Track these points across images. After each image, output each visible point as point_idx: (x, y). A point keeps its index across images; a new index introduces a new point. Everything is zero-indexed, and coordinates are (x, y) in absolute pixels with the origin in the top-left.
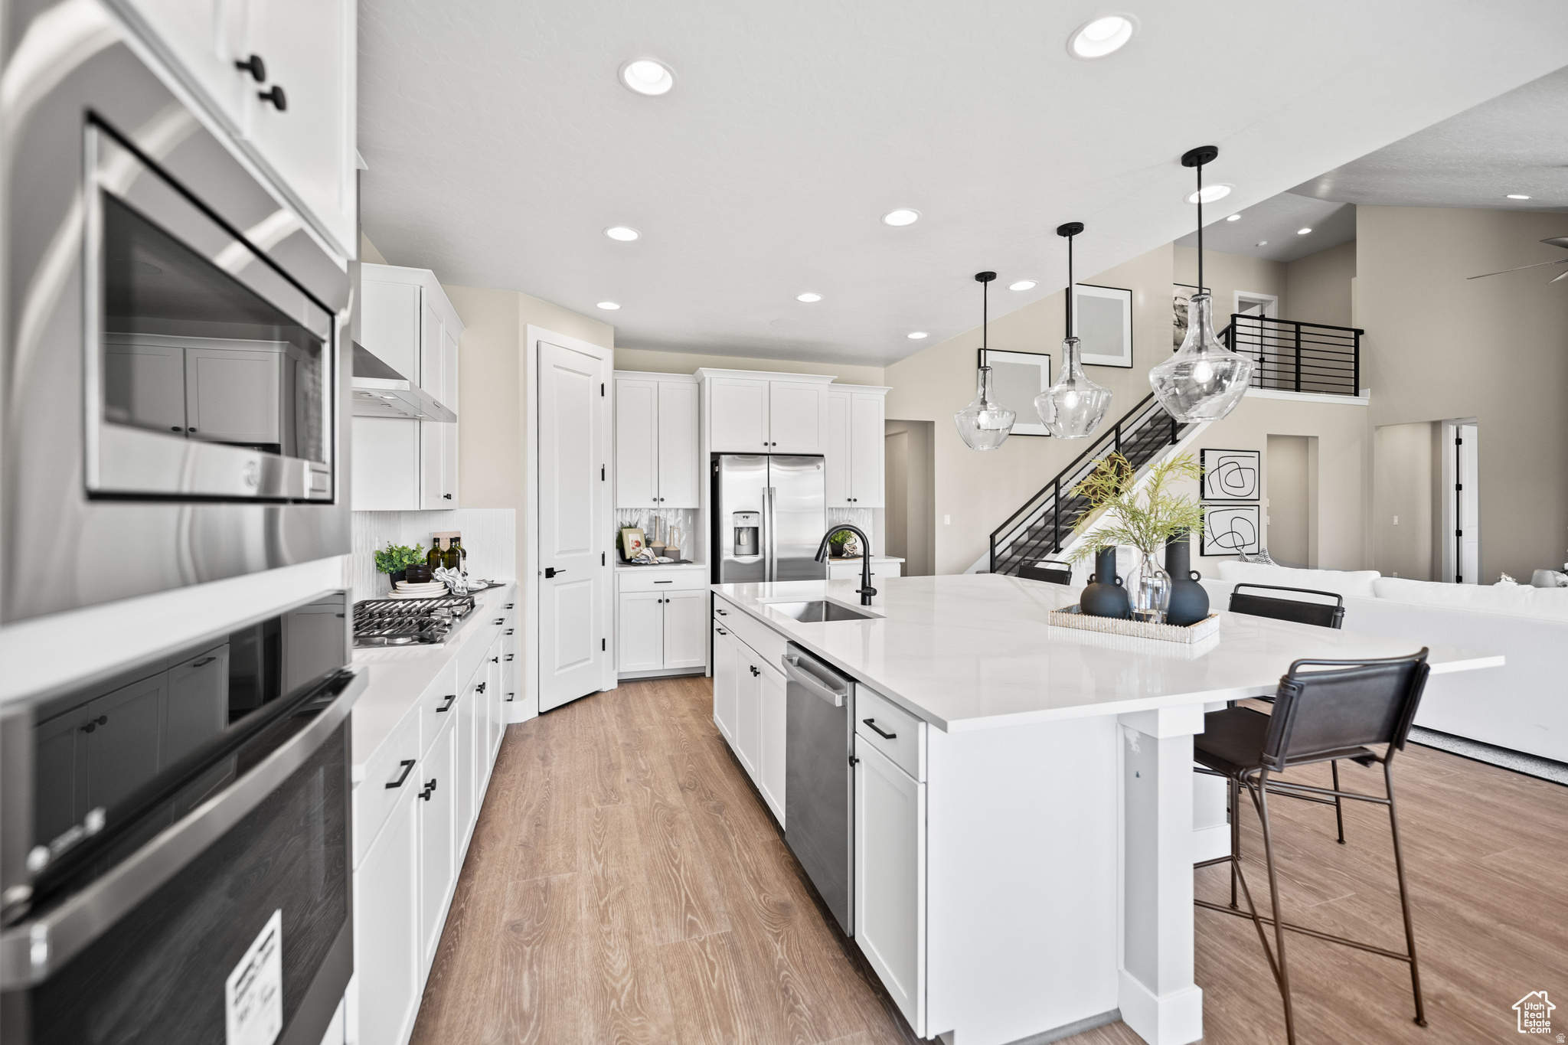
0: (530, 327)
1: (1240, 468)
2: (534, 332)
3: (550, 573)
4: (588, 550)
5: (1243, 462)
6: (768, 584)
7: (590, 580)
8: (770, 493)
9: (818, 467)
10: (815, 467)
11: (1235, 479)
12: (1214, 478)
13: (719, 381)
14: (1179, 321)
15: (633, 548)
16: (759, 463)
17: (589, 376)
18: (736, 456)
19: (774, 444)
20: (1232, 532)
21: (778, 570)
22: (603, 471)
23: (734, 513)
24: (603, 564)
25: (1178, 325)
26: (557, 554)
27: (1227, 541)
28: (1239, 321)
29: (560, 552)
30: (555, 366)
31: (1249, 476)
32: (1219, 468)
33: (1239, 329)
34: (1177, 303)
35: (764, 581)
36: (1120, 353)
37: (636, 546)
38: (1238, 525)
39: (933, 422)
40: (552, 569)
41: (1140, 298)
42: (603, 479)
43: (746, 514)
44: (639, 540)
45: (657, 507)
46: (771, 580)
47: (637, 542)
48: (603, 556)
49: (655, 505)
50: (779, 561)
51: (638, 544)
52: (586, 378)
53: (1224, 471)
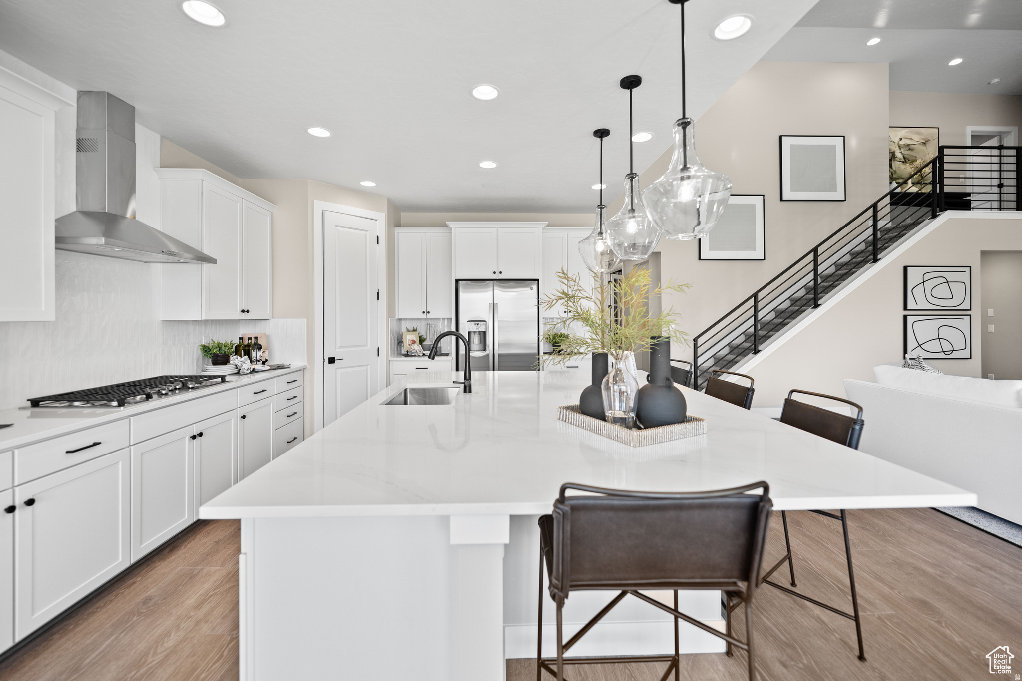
0: (316, 201)
1: (947, 282)
2: (319, 205)
3: (332, 360)
4: (366, 345)
5: (950, 277)
6: (491, 372)
7: (368, 365)
8: (493, 307)
9: (532, 289)
10: (529, 289)
11: (943, 291)
12: (919, 291)
13: (462, 230)
14: (904, 158)
15: (409, 345)
16: (487, 287)
17: (367, 231)
18: (468, 282)
19: (500, 273)
20: (939, 339)
21: (499, 362)
22: (378, 293)
23: (468, 321)
24: (378, 355)
25: (903, 162)
26: (338, 348)
27: (934, 346)
28: (946, 151)
29: (341, 347)
30: (337, 226)
31: (958, 290)
32: (923, 282)
33: (946, 159)
34: (902, 143)
35: (489, 370)
36: (834, 188)
37: (412, 343)
38: (944, 333)
39: (660, 252)
40: (334, 358)
41: (853, 142)
42: (378, 299)
43: (477, 322)
44: (415, 339)
45: (425, 317)
46: (493, 370)
47: (412, 341)
48: (378, 350)
49: (424, 316)
50: (499, 355)
51: (414, 342)
52: (365, 233)
53: (929, 285)
